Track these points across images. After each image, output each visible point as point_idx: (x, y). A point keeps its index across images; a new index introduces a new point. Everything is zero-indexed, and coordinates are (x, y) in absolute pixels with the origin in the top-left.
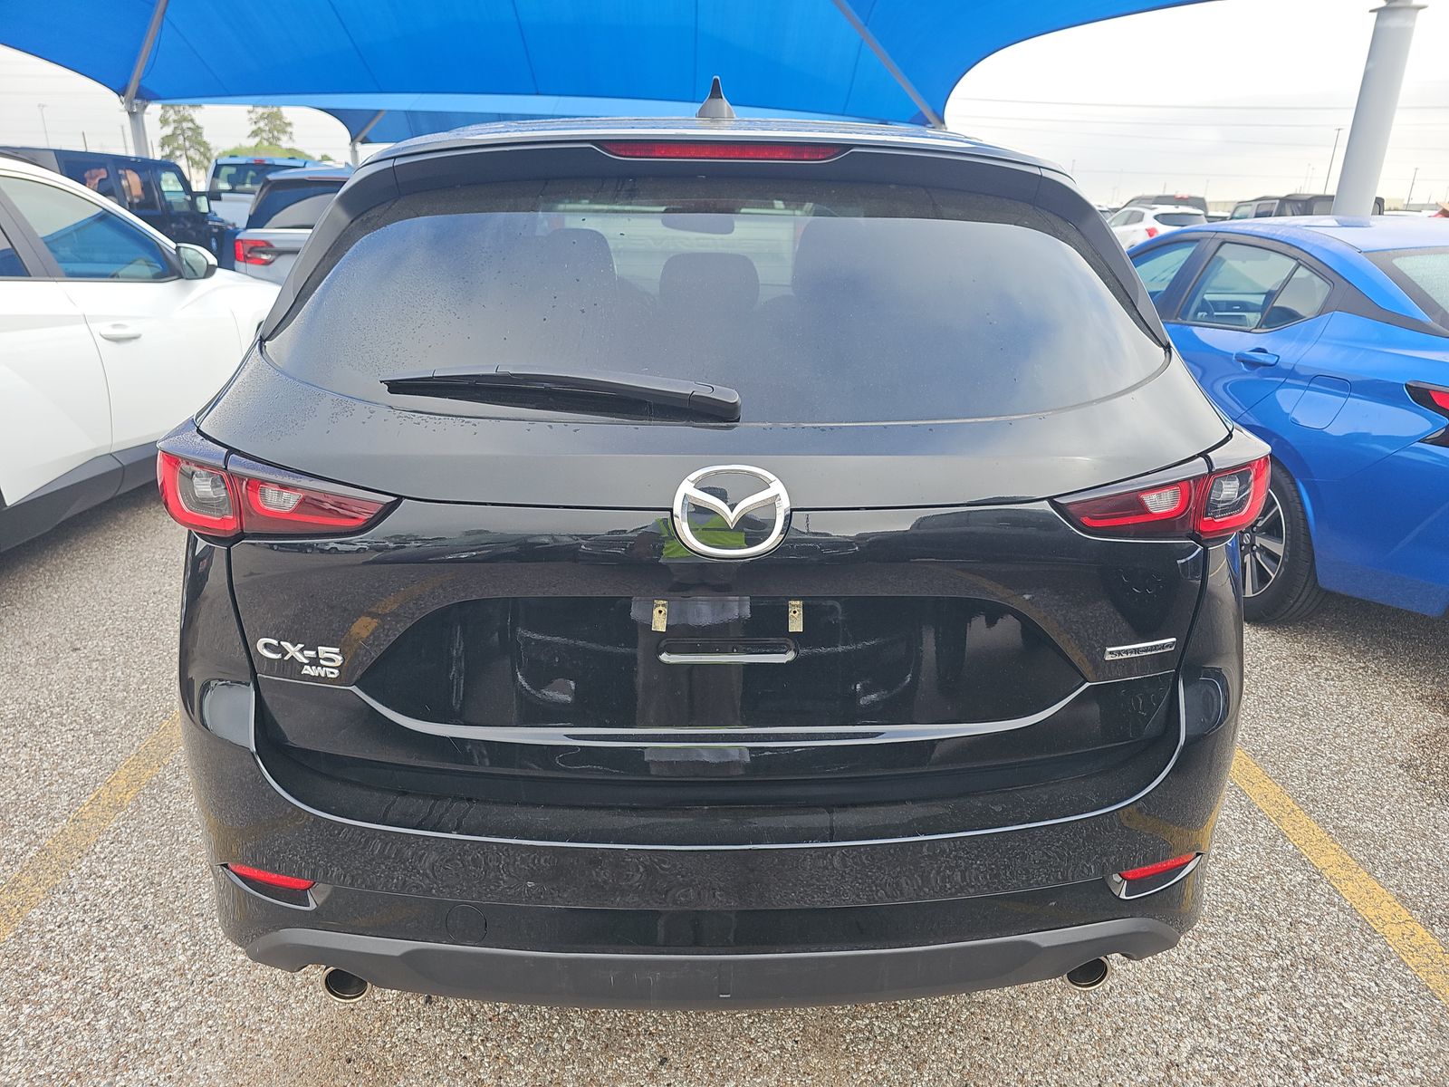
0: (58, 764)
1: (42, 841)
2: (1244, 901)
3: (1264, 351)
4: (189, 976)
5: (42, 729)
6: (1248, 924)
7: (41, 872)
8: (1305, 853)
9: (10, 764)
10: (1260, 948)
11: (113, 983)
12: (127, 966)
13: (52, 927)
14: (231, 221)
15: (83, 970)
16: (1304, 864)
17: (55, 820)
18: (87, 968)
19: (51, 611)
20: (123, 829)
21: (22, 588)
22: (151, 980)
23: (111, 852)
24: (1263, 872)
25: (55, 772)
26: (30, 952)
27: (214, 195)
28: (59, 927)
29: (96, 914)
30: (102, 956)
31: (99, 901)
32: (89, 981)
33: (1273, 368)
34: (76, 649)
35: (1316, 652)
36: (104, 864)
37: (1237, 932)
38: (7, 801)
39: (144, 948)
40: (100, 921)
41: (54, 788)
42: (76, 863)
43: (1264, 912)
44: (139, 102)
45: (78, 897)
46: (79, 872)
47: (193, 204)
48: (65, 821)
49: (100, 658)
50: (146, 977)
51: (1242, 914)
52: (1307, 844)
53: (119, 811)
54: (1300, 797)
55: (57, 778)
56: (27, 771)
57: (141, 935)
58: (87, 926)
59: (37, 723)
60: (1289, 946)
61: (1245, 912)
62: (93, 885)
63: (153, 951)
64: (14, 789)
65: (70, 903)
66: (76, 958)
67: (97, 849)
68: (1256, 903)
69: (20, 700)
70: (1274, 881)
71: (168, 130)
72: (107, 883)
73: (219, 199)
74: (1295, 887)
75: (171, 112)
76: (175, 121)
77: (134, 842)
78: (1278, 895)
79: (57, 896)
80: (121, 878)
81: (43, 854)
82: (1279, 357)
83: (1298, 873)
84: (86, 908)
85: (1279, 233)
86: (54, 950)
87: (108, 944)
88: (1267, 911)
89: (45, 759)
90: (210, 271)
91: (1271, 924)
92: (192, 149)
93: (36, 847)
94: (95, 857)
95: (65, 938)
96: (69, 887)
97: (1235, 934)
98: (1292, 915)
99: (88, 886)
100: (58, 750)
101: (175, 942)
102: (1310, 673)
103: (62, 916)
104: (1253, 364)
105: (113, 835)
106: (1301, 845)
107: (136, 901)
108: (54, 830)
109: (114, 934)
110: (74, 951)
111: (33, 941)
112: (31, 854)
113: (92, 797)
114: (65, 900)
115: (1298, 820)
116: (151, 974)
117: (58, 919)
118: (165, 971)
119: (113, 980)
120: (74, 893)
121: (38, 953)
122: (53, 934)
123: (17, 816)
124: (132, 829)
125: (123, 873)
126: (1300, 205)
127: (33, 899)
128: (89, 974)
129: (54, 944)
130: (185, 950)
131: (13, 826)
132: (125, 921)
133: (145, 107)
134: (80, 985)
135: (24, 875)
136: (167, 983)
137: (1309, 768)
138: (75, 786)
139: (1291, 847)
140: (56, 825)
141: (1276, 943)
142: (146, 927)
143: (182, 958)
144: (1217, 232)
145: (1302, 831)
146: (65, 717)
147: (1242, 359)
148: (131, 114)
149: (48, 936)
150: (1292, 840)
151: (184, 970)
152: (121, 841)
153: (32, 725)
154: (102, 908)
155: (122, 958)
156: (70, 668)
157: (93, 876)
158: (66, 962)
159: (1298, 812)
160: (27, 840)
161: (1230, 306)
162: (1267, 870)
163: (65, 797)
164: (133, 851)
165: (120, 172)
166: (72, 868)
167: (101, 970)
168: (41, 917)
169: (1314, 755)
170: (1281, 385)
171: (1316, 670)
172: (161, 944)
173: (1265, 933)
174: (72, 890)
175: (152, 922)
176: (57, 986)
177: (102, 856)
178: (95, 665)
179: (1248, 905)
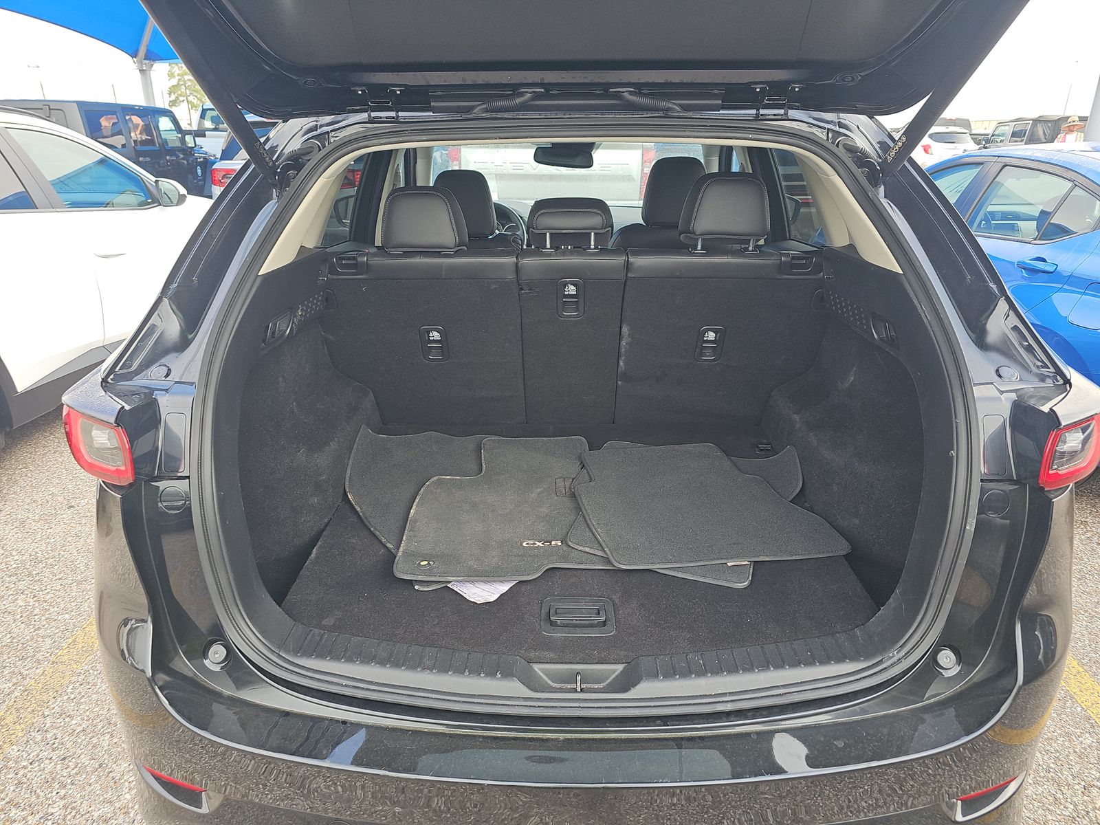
0: (47, 610)
1: (25, 682)
2: (1041, 763)
3: (1043, 260)
4: (132, 815)
5: (37, 578)
6: (1046, 787)
7: (22, 711)
8: (1092, 715)
9: (9, 609)
10: (1058, 812)
11: (69, 820)
12: (82, 803)
13: (25, 764)
14: (212, 153)
15: (47, 806)
16: (1092, 726)
17: (38, 661)
18: (50, 804)
19: (55, 473)
20: (91, 671)
21: (35, 452)
22: (100, 817)
23: (80, 693)
24: (1056, 734)
25: (43, 618)
26: (6, 787)
27: (200, 133)
28: (31, 764)
29: (62, 752)
30: (62, 792)
31: (66, 739)
32: (49, 818)
33: (1053, 275)
34: (71, 507)
35: (1087, 518)
36: (73, 704)
37: (1036, 794)
38: (3, 644)
39: (98, 786)
40: (64, 759)
41: (40, 632)
42: (50, 703)
43: (1059, 774)
44: (147, 62)
45: (49, 735)
46: (53, 711)
47: (183, 140)
48: (46, 663)
49: (89, 514)
50: (96, 814)
51: (1040, 777)
52: (1094, 706)
53: (90, 655)
54: (1084, 659)
55: (45, 623)
56: (21, 617)
57: (96, 773)
58: (53, 763)
59: (35, 573)
60: (1084, 810)
61: (1042, 774)
62: (62, 724)
63: (104, 789)
64: (10, 633)
65: (42, 741)
66: (42, 794)
67: (69, 691)
68: (1052, 765)
69: (23, 552)
70: (1066, 743)
71: (174, 82)
72: (74, 722)
73: (204, 136)
74: (1085, 749)
75: (176, 68)
76: (178, 75)
77: (99, 684)
78: (1071, 758)
79: (33, 734)
80: (86, 718)
81: (26, 693)
82: (1057, 265)
83: (1088, 735)
84: (55, 746)
85: (1057, 158)
86: (25, 786)
87: (69, 781)
88: (1062, 774)
89: (37, 605)
90: (182, 199)
91: (1066, 787)
92: (191, 96)
93: (21, 687)
94: (66, 697)
95: (34, 775)
96: (43, 726)
97: (1034, 796)
98: (1085, 778)
99: (58, 725)
100: (48, 597)
101: (123, 781)
102: (1083, 537)
103: (35, 753)
104: (1033, 271)
105: (83, 677)
106: (1088, 707)
107: (95, 740)
108: (37, 671)
109: (74, 772)
110: (41, 788)
111: (9, 776)
112: (17, 693)
113: (70, 640)
114: (39, 738)
115: (1083, 682)
116: (100, 811)
117: (31, 756)
118: (112, 808)
119: (69, 817)
120: (46, 731)
121: (12, 788)
122: (26, 771)
123: (9, 658)
124: (99, 671)
125: (88, 713)
126: (1050, 125)
127: (13, 736)
128: (50, 810)
129: (26, 780)
130: (130, 789)
131: (5, 667)
132: (84, 759)
133: (152, 65)
134: (42, 821)
135: (9, 713)
136: (113, 821)
137: (1089, 630)
138: (57, 631)
139: (1079, 709)
140: (39, 666)
141: (1072, 807)
142: (100, 766)
143: (128, 796)
144: (999, 157)
145: (1088, 693)
146: (56, 567)
147: (1023, 266)
148: (141, 71)
149: (22, 772)
150: (1080, 702)
151: (128, 809)
152: (89, 683)
153: (30, 574)
154: (67, 747)
155: (79, 795)
156: (65, 523)
157: (64, 716)
158: (33, 799)
159: (1083, 673)
160: (14, 680)
161: (1005, 216)
162: (1059, 732)
163: (48, 641)
164: (97, 693)
165: (127, 117)
166: (47, 708)
167: (61, 807)
168: (18, 753)
169: (1093, 617)
170: (1059, 290)
171: (1089, 535)
172: (112, 784)
173: (1061, 797)
174: (45, 728)
175: (106, 761)
176: (24, 821)
177: (73, 696)
178: (84, 521)
179: (1045, 767)
